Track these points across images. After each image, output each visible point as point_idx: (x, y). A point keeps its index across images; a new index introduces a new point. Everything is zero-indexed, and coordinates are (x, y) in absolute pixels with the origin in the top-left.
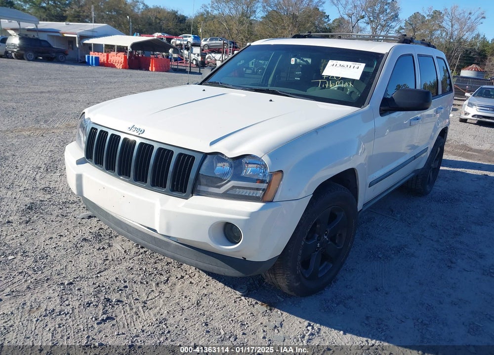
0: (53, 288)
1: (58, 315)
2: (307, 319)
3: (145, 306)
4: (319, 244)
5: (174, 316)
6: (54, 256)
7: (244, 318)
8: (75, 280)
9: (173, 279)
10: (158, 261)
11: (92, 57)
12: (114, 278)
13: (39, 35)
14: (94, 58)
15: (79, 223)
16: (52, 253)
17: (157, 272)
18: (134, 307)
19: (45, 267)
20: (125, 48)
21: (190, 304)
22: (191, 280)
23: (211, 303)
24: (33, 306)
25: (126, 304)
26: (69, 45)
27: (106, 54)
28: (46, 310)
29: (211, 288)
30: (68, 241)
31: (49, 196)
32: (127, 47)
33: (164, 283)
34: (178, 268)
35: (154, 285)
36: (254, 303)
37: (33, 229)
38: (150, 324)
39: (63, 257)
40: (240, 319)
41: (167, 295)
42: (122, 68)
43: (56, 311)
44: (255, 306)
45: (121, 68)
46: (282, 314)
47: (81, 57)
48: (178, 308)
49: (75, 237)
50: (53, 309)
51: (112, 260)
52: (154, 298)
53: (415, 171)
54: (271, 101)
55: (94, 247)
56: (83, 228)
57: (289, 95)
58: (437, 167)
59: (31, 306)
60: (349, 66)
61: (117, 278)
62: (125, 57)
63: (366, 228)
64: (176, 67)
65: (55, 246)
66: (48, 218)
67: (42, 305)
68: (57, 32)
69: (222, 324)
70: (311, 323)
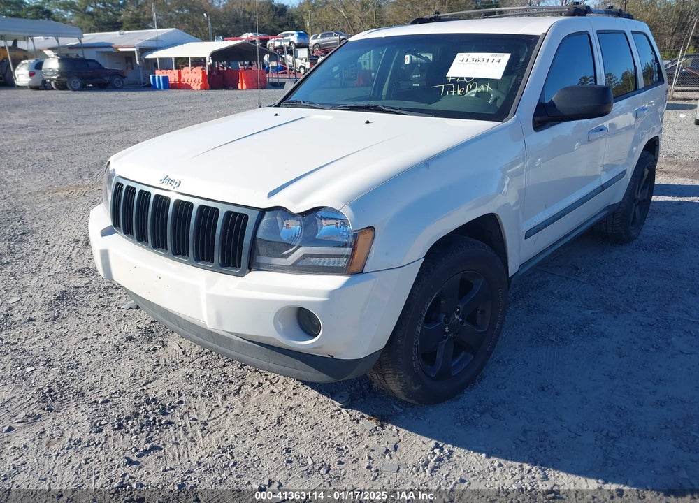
0: (83, 409)
1: (85, 447)
2: (433, 438)
3: (205, 429)
4: (447, 328)
5: (244, 442)
6: (87, 364)
7: (342, 440)
8: (113, 396)
9: (247, 388)
10: (228, 363)
11: (159, 77)
12: (165, 391)
13: (85, 53)
14: (161, 78)
15: (124, 316)
16: (85, 360)
17: (226, 380)
18: (189, 430)
19: (73, 380)
20: (203, 60)
21: (268, 422)
22: (272, 388)
23: (298, 420)
24: (54, 436)
25: (179, 426)
26: (127, 62)
27: (177, 71)
28: (70, 440)
29: (300, 399)
30: (107, 342)
31: (87, 280)
32: (205, 59)
33: (235, 395)
34: (256, 371)
35: (220, 397)
36: (358, 417)
37: (61, 328)
38: (210, 454)
39: (99, 364)
40: (337, 442)
41: (236, 411)
42: (201, 89)
43: (84, 441)
44: (361, 422)
45: (199, 88)
46: (398, 431)
47: (144, 79)
48: (251, 429)
49: (117, 335)
50: (80, 439)
51: (165, 365)
52: (218, 417)
53: (608, 208)
54: (368, 122)
55: (141, 349)
56: (129, 323)
57: (397, 111)
58: (645, 198)
59: (51, 435)
60: (486, 60)
61: (169, 391)
62: (204, 73)
63: (535, 297)
64: (276, 80)
65: (89, 349)
66: (83, 311)
67: (65, 433)
68: (109, 46)
69: (310, 450)
70: (439, 443)
